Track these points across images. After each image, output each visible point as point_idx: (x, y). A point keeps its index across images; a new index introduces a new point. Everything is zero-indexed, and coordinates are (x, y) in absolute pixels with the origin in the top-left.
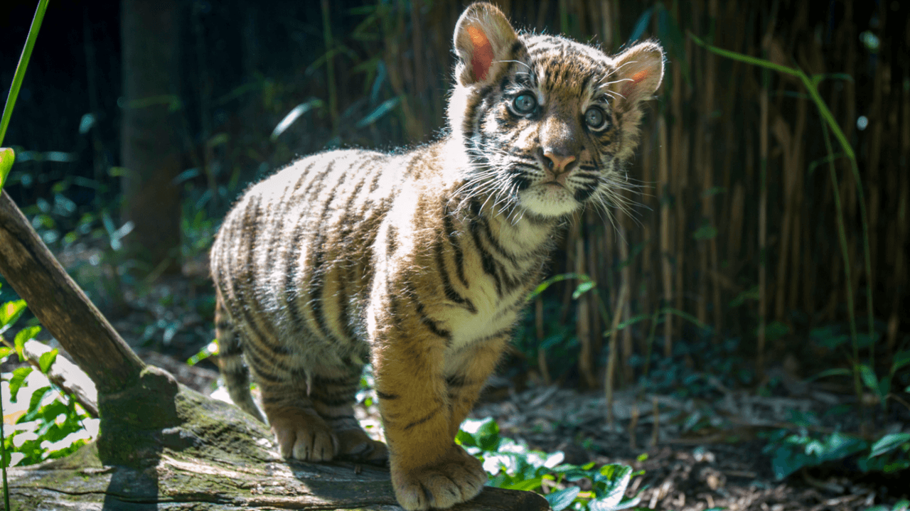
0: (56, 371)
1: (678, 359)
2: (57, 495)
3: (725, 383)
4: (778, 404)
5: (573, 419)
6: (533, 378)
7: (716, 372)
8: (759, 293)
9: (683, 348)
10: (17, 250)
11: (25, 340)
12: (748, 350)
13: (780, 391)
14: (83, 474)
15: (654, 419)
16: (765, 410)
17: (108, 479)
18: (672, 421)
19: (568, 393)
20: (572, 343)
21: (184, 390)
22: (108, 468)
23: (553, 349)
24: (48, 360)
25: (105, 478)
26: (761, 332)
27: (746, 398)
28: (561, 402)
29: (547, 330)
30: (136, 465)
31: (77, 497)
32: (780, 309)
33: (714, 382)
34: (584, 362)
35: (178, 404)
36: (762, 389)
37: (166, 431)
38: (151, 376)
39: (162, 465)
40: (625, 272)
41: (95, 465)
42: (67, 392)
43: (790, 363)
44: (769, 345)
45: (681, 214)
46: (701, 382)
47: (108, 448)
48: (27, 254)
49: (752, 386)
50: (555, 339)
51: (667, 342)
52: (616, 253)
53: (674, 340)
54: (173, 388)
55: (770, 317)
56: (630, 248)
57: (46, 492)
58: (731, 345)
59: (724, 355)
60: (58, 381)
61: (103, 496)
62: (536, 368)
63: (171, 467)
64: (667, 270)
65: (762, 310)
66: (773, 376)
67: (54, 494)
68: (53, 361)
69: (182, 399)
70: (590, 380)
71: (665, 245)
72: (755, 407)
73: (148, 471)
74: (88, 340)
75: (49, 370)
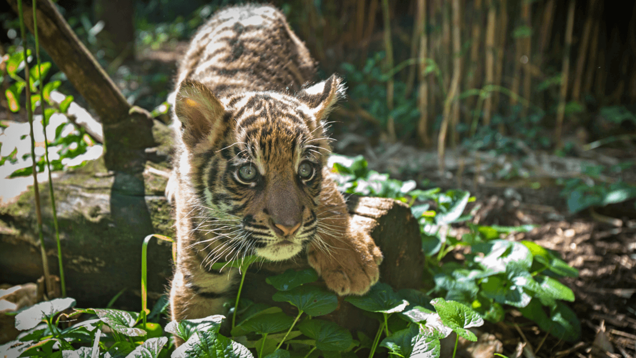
0: (71, 112)
1: (494, 127)
2: (80, 190)
3: (530, 146)
4: (570, 163)
5: (414, 166)
6: (383, 138)
7: (523, 138)
8: (563, 79)
9: (498, 120)
10: (48, 24)
11: (51, 90)
12: (549, 123)
13: (573, 153)
14: (95, 177)
15: (475, 169)
16: (560, 167)
17: (112, 180)
18: (489, 171)
19: (409, 149)
20: (414, 113)
21: (157, 124)
22: (111, 173)
23: (401, 117)
24: (66, 105)
25: (109, 179)
26: (561, 109)
27: (545, 157)
28: (404, 155)
29: (396, 104)
30: (128, 171)
31: (91, 191)
32: (576, 92)
33: (520, 144)
34: (422, 127)
35: (155, 133)
36: (558, 151)
37: (148, 150)
38: (136, 114)
39: (146, 172)
40: (457, 62)
41: (102, 172)
42: (78, 127)
43: (582, 133)
44: (566, 119)
45: (504, 17)
46: (511, 145)
47: (110, 160)
48: (54, 27)
49: (550, 149)
50: (401, 110)
51: (486, 115)
52: (451, 46)
53: (492, 114)
54: (150, 123)
55: (569, 98)
56: (462, 42)
57: (72, 188)
58: (535, 119)
59: (530, 125)
60: (72, 119)
61: (109, 191)
62: (386, 131)
63: (152, 174)
64: (490, 59)
65: (563, 92)
66: (567, 143)
67: (77, 188)
68: (69, 106)
69: (157, 129)
70: (426, 140)
71: (490, 40)
72: (553, 164)
73: (137, 175)
74: (95, 87)
75: (66, 111)
